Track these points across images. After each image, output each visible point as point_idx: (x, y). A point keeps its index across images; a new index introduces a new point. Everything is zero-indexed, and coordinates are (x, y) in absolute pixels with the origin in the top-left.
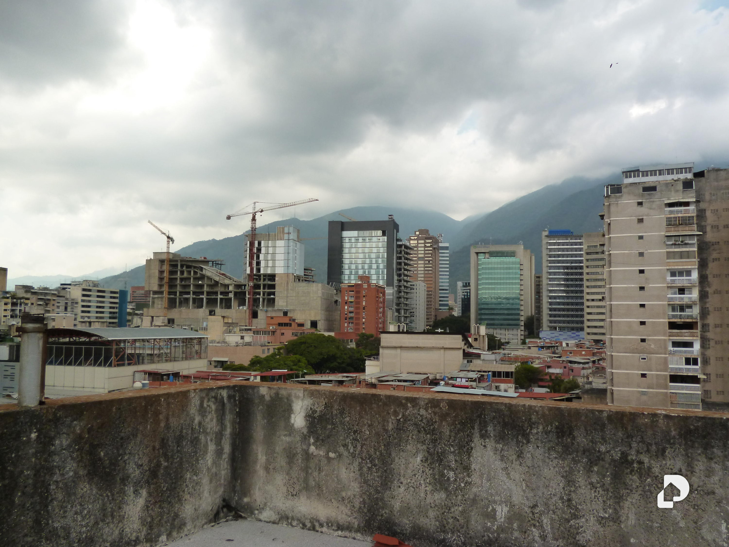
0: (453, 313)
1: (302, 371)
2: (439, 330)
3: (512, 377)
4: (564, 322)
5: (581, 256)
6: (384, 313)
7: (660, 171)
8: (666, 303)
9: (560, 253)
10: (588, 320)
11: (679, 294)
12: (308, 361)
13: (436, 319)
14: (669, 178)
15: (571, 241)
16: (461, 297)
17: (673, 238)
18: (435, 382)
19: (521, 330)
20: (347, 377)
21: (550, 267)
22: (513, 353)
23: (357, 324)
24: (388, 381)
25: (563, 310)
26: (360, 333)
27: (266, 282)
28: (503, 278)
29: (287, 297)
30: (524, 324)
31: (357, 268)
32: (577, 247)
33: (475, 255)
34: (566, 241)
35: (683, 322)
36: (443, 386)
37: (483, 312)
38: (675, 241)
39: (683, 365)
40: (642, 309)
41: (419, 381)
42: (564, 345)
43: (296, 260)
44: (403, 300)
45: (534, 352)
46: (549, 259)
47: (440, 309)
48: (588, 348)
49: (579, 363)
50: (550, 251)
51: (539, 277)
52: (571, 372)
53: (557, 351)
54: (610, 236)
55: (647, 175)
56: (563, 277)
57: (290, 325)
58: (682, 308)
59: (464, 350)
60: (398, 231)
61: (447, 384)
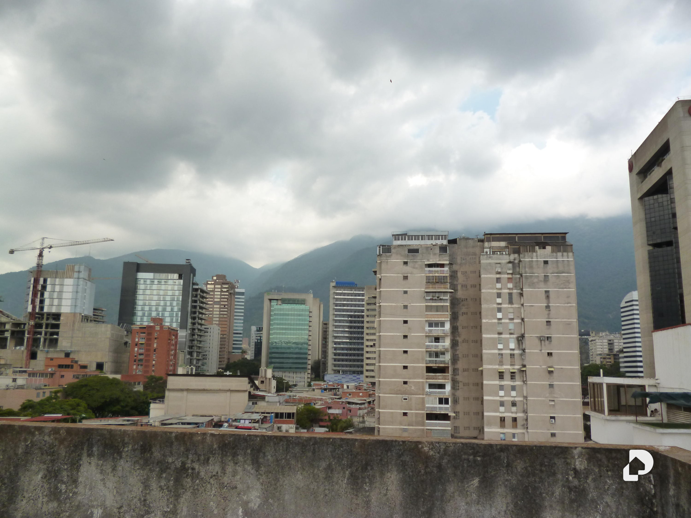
0: (246, 356)
1: (80, 415)
2: (228, 373)
3: (293, 418)
4: (347, 366)
5: (363, 306)
6: (175, 355)
7: (422, 236)
8: (424, 350)
9: (345, 302)
10: (367, 364)
11: (435, 342)
12: (88, 405)
13: (228, 362)
14: (429, 242)
15: (355, 292)
16: (254, 341)
17: (431, 294)
18: (219, 424)
19: (308, 374)
20: (128, 421)
21: (336, 316)
22: (299, 395)
23: (146, 366)
24: (171, 424)
25: (347, 355)
26: (149, 375)
27: (48, 322)
28: (294, 325)
29: (72, 337)
30: (311, 367)
31: (150, 310)
32: (360, 297)
33: (268, 301)
34: (351, 292)
35: (438, 367)
36: (226, 427)
37: (273, 355)
38: (432, 296)
39: (437, 404)
40: (405, 355)
41: (203, 423)
42: (345, 387)
43: (85, 299)
44: (196, 342)
45: (317, 394)
46: (335, 308)
47: (234, 352)
48: (365, 390)
49: (356, 404)
50: (336, 301)
51: (326, 324)
52: (349, 412)
53: (338, 393)
54: (381, 289)
55: (412, 239)
56: (348, 324)
57: (72, 367)
58: (437, 355)
59: (250, 392)
60: (194, 275)
61: (230, 426)
